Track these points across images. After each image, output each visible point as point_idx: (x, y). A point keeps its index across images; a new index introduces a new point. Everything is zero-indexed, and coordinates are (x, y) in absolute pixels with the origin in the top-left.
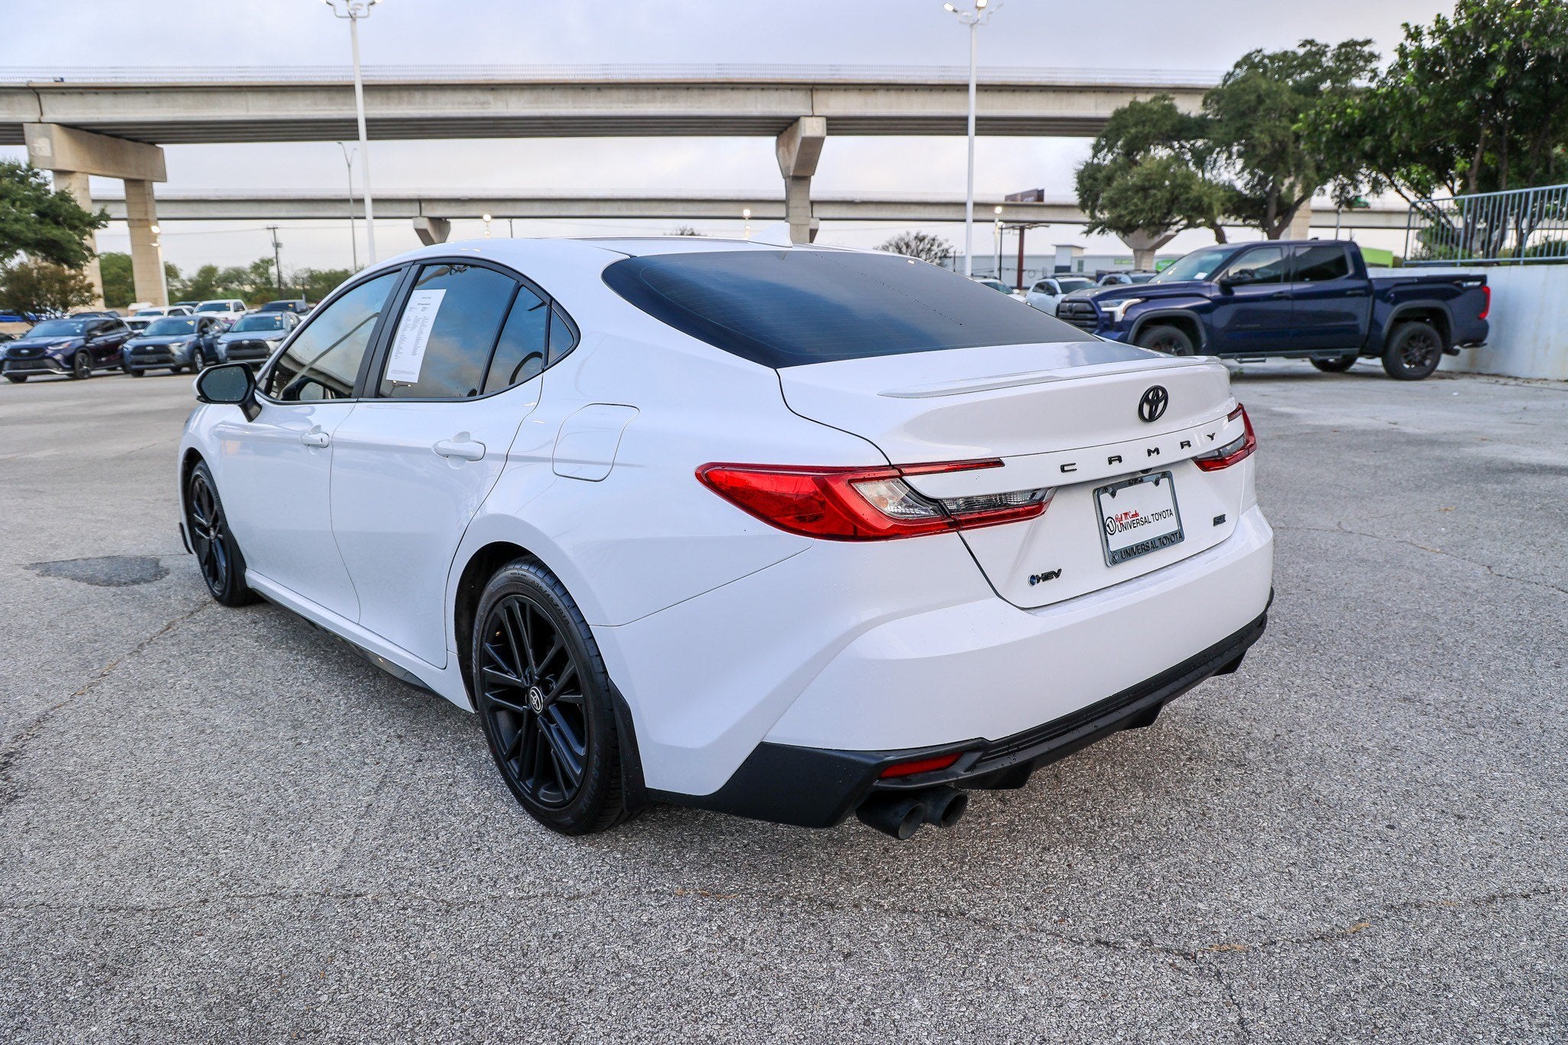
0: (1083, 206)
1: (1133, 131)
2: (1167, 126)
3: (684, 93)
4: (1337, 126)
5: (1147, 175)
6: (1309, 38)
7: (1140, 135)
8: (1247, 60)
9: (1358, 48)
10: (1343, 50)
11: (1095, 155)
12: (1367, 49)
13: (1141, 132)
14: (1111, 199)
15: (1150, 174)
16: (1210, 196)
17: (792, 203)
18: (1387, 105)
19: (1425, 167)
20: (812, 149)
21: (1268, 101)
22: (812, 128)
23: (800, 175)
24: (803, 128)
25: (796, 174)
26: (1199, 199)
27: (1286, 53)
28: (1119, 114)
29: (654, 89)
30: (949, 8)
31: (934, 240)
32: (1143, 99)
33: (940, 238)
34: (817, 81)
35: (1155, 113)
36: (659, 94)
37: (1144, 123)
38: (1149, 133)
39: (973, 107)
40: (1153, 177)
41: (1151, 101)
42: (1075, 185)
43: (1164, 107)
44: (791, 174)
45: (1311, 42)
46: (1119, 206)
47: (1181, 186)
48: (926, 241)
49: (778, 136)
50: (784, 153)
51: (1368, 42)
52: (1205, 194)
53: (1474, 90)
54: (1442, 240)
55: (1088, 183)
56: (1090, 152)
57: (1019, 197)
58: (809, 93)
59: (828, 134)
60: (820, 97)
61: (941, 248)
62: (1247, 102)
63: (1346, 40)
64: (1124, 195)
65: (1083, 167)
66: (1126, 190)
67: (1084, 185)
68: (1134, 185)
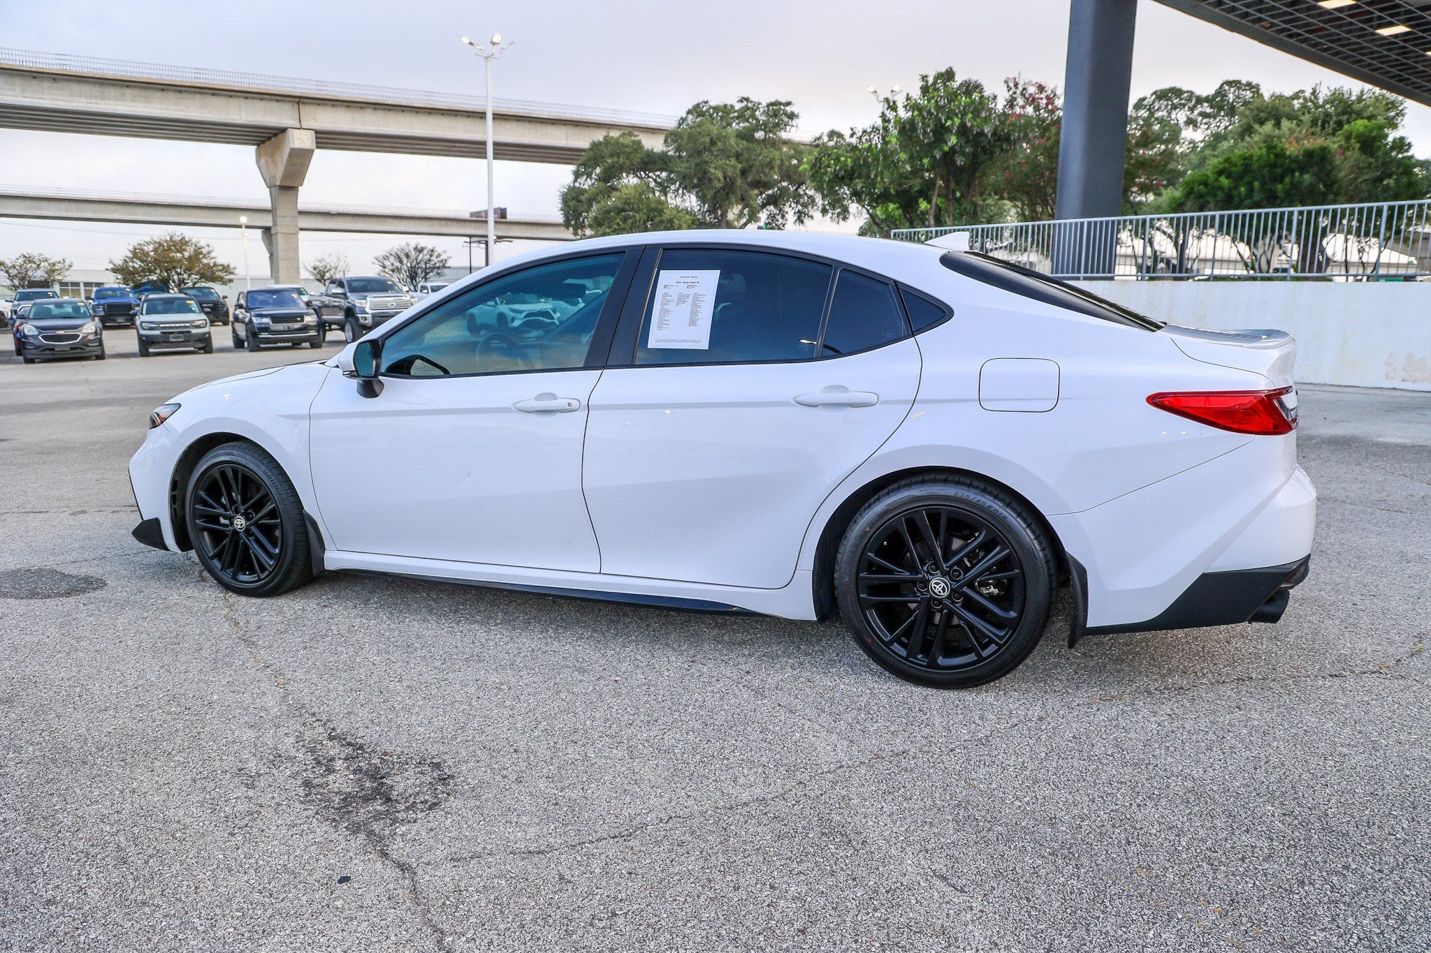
0: (567, 225)
1: (610, 161)
2: (637, 159)
3: (159, 94)
5: (626, 199)
6: (746, 96)
7: (617, 165)
8: (696, 110)
9: (782, 107)
10: (771, 108)
11: (575, 181)
12: (789, 109)
13: (617, 162)
14: (596, 218)
15: (629, 199)
17: (280, 212)
19: (898, 205)
20: (300, 160)
21: (719, 144)
22: (301, 139)
23: (286, 187)
24: (291, 140)
25: (283, 184)
27: (726, 106)
28: (595, 146)
29: (122, 86)
30: (466, 40)
31: (432, 251)
32: (615, 134)
33: (439, 250)
34: (304, 95)
35: (627, 147)
36: (128, 92)
37: (618, 155)
38: (624, 163)
39: (490, 133)
40: (632, 201)
41: (620, 136)
42: (560, 206)
43: (634, 142)
44: (278, 183)
45: (747, 99)
46: (604, 224)
47: (654, 210)
48: (425, 252)
49: (258, 145)
50: (267, 162)
51: (789, 104)
52: (675, 217)
55: (572, 204)
56: (572, 177)
57: (483, 214)
58: (296, 106)
59: (317, 147)
60: (307, 110)
61: (439, 259)
62: (703, 143)
63: (773, 101)
64: (607, 215)
65: (566, 190)
66: (608, 212)
67: (569, 206)
68: (616, 207)
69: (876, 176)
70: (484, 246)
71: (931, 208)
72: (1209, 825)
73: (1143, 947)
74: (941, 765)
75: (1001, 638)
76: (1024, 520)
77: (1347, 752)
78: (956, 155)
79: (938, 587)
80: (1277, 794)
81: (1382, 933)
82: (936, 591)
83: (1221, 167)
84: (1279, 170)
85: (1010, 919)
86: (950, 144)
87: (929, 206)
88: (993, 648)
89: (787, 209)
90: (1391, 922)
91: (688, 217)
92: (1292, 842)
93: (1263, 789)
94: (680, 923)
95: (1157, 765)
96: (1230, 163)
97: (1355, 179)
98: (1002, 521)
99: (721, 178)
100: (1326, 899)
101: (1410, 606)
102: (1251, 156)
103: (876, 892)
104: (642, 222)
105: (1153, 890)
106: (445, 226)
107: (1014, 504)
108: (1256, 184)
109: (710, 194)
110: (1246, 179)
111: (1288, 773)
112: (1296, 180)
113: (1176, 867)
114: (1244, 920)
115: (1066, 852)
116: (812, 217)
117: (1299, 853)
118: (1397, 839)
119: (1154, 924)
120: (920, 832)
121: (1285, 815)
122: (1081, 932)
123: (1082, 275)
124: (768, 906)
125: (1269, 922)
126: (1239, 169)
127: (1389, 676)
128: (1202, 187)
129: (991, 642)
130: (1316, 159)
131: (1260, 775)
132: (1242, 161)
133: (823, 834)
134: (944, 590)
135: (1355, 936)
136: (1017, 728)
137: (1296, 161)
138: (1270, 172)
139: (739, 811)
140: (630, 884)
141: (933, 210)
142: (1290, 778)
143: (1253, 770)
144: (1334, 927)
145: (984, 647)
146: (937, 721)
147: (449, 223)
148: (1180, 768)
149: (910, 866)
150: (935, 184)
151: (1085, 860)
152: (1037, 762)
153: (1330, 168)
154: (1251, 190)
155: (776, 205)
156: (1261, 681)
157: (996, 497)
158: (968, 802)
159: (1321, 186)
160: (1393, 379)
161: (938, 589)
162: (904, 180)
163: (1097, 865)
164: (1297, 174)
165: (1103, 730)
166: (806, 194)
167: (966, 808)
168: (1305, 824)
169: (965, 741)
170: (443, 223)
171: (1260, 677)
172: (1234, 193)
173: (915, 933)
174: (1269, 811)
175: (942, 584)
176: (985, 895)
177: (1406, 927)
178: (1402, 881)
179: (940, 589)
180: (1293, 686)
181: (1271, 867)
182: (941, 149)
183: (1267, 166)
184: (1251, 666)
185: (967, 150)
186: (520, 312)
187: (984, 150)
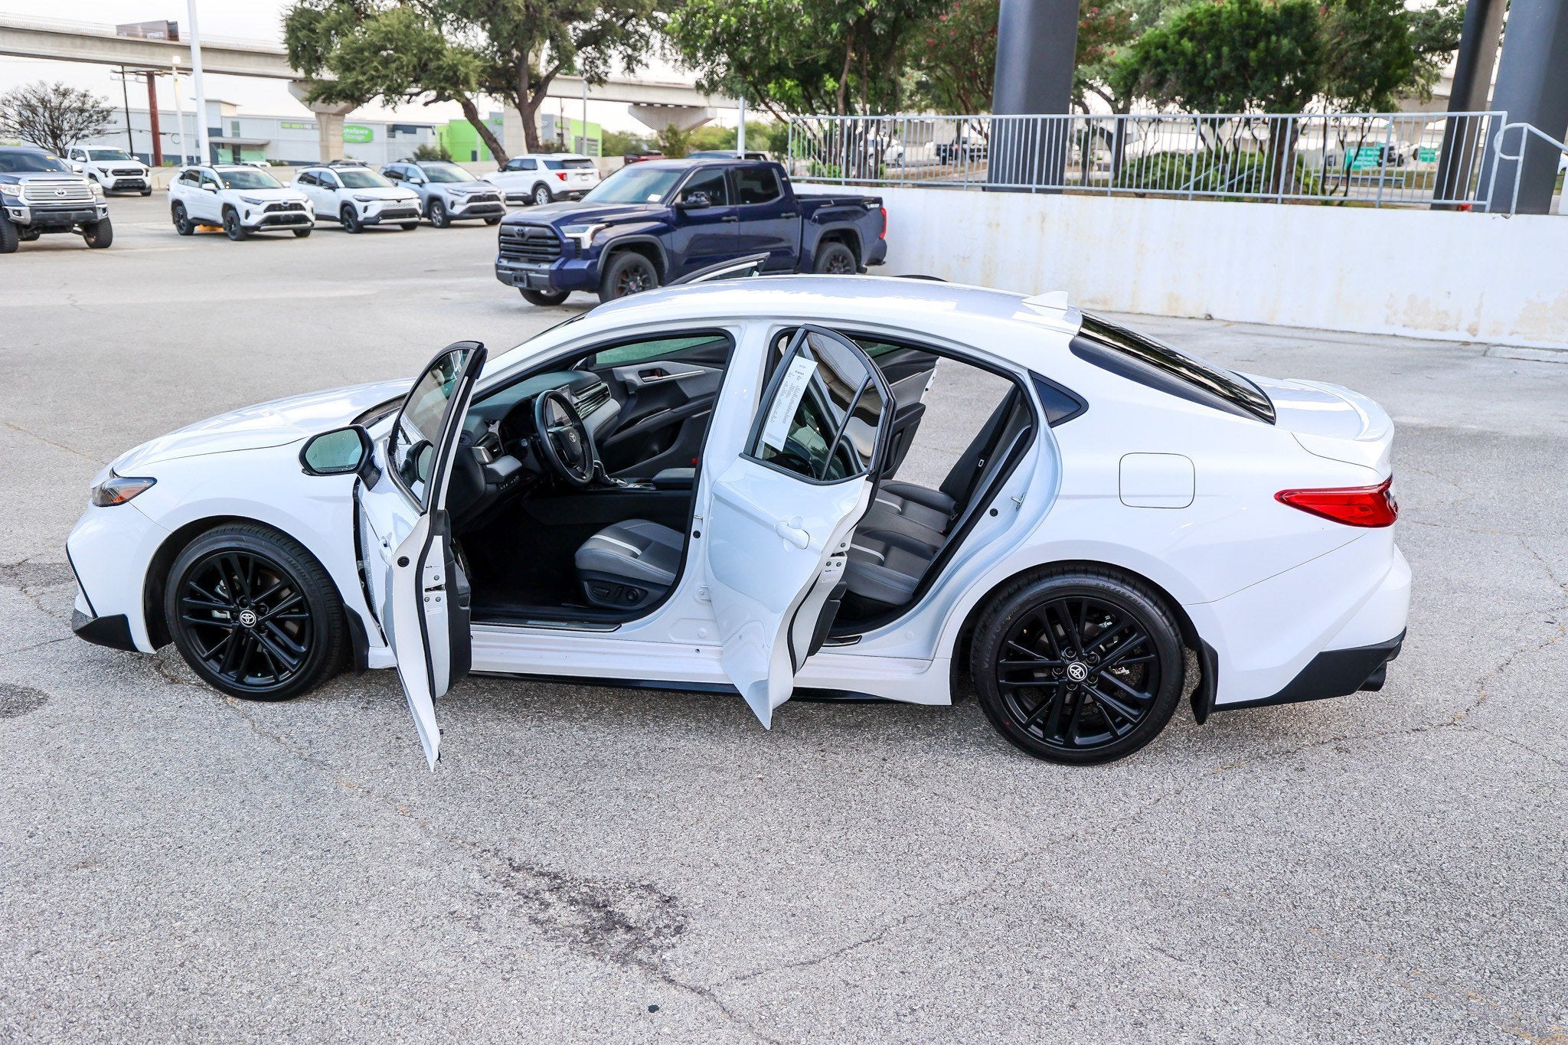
4: (714, 32)
5: (386, 33)
16: (466, 65)
18: (759, 15)
19: (797, 82)
26: (454, 68)
31: (85, 96)
40: (395, 36)
46: (354, 69)
47: (429, 50)
48: (73, 97)
52: (459, 62)
53: (848, 15)
54: (809, 154)
55: (301, 33)
57: (140, 30)
61: (96, 109)
64: (359, 56)
65: (291, 13)
66: (361, 50)
67: (297, 37)
68: (372, 44)
69: (769, 42)
70: (145, 79)
71: (839, 89)
72: (1353, 886)
73: (1337, 993)
74: (1111, 845)
75: (1135, 717)
76: (1160, 609)
77: (1445, 809)
78: (874, 21)
79: (1075, 671)
80: (1399, 853)
81: (1506, 966)
82: (1074, 675)
83: (1184, 25)
84: (1253, 32)
85: (1229, 979)
86: (868, 7)
87: (837, 86)
88: (1128, 726)
89: (610, 52)
90: (1511, 957)
91: (477, 63)
92: (1421, 896)
93: (1386, 850)
94: (972, 1011)
95: (1293, 833)
96: (1194, 21)
97: (1339, 43)
98: (1141, 610)
99: (522, 7)
100: (1459, 943)
101: (1466, 647)
102: (1220, 12)
103: (1114, 967)
104: (411, 68)
105: (1328, 946)
106: (82, 47)
107: (1149, 593)
108: (1225, 50)
109: (506, 29)
110: (1212, 43)
111: (1402, 833)
112: (1272, 45)
113: (1339, 925)
114: (1404, 965)
115: (1248, 919)
116: (647, 65)
117: (1429, 905)
118: (1501, 887)
119: (1338, 974)
120: (1123, 911)
121: (1410, 872)
122: (1285, 986)
123: (1034, 186)
124: (1034, 988)
125: (1423, 965)
126: (1205, 28)
127: (1463, 727)
128: (1160, 51)
129: (1125, 721)
130: (1296, 19)
131: (1380, 835)
132: (1209, 19)
133: (1045, 920)
134: (1081, 674)
135: (1487, 971)
136: (1160, 803)
137: (1273, 20)
138: (1242, 35)
139: (961, 905)
140: (909, 982)
141: (842, 91)
142: (1405, 837)
143: (1373, 832)
144: (1471, 965)
145: (1120, 725)
146: (1088, 801)
147: (88, 42)
148: (1313, 834)
149: (1130, 944)
150: (845, 56)
151: (1265, 925)
152: (1192, 837)
153: (1311, 30)
154: (1218, 57)
155: (598, 48)
156: (1355, 740)
157: (1134, 587)
158: (1150, 879)
159: (1300, 52)
160: (1393, 324)
161: (1076, 673)
162: (805, 51)
163: (1278, 928)
164: (1274, 38)
165: (1236, 799)
166: (636, 32)
167: (1151, 886)
168: (1427, 879)
169: (1121, 820)
170: (78, 42)
171: (1353, 735)
172: (1199, 60)
173: (1161, 998)
174: (1396, 869)
175: (1080, 669)
176: (1201, 962)
177: (1522, 960)
178: (1512, 923)
179: (1078, 674)
180: (1384, 744)
181: (1412, 919)
182: (856, 13)
183: (1239, 27)
184: (1342, 724)
185: (889, 15)
186: (257, 203)
187: (908, 16)
